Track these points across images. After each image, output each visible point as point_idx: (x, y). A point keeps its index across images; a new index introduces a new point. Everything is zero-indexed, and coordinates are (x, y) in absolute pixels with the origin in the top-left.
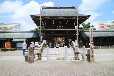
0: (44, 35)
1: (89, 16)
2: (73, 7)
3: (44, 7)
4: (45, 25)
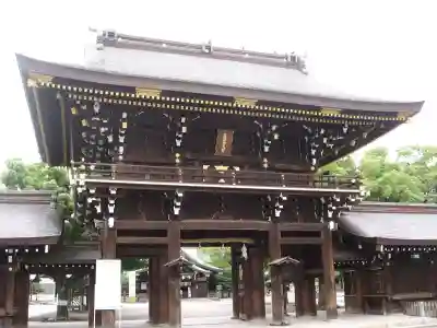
0: (111, 222)
1: (414, 108)
2: (293, 58)
3: (111, 34)
4: (121, 149)
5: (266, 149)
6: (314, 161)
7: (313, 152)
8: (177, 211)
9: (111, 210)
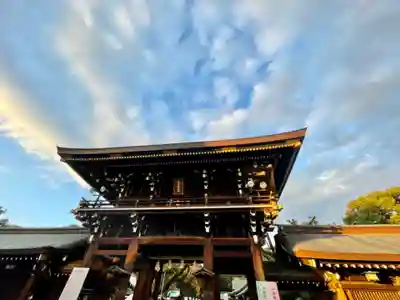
5: (206, 187)
6: (240, 191)
7: (240, 186)
8: (135, 230)
9: (96, 230)
